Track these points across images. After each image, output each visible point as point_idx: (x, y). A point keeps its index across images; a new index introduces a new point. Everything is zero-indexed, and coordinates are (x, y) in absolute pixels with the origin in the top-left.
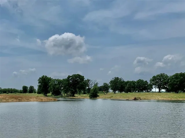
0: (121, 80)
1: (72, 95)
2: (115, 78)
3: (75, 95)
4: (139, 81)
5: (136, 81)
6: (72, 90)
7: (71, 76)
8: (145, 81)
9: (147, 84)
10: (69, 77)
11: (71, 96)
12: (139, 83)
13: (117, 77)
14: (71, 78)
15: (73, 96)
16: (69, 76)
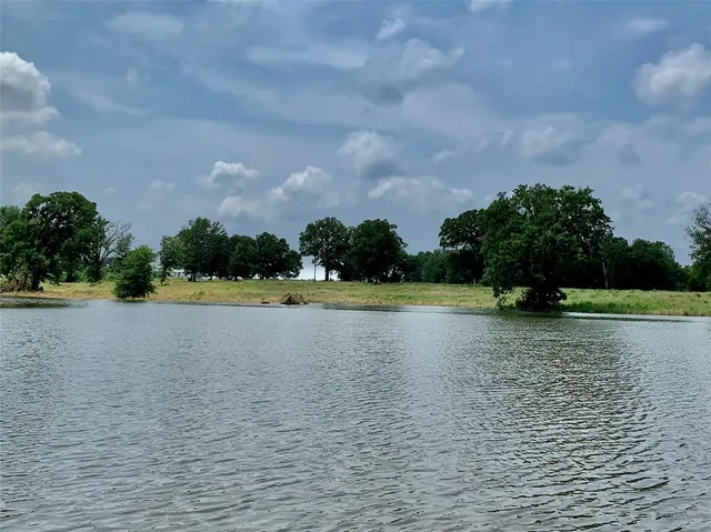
0: (216, 229)
1: (29, 282)
2: (198, 221)
3: (41, 284)
4: (262, 237)
5: (255, 238)
6: (41, 261)
7: (45, 200)
8: (279, 238)
9: (285, 251)
10: (37, 199)
11: (22, 287)
12: (264, 244)
13: (203, 218)
14: (44, 205)
15: (35, 288)
16: (37, 196)
